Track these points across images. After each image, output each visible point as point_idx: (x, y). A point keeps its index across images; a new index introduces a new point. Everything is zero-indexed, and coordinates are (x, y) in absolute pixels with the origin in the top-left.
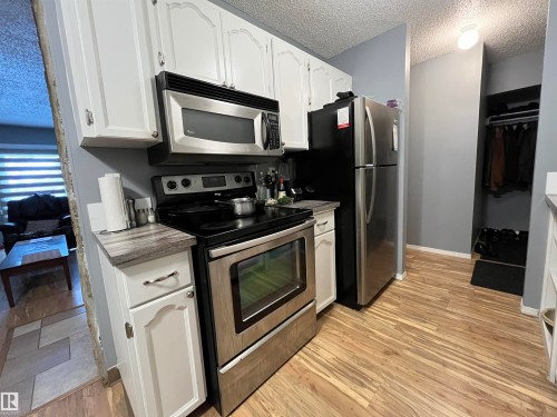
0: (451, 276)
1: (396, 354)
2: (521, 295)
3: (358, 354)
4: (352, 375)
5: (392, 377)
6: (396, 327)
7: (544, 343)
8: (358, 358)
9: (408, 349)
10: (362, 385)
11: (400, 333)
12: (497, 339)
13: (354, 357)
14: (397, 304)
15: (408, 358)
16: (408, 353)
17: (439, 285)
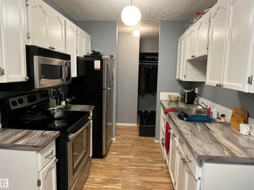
0: (132, 134)
2: (154, 136)
3: (111, 174)
4: (111, 182)
5: (125, 176)
6: (120, 160)
7: (161, 151)
8: (111, 176)
9: (127, 166)
10: (117, 183)
11: (122, 162)
12: (150, 153)
13: (109, 176)
14: (117, 151)
15: (127, 169)
16: (128, 167)
17: (129, 139)
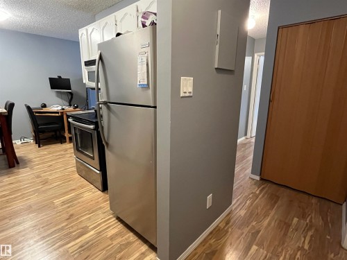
1: (68, 219)
6: (87, 227)
9: (67, 225)
11: (81, 226)
14: (112, 238)
15: (62, 222)
